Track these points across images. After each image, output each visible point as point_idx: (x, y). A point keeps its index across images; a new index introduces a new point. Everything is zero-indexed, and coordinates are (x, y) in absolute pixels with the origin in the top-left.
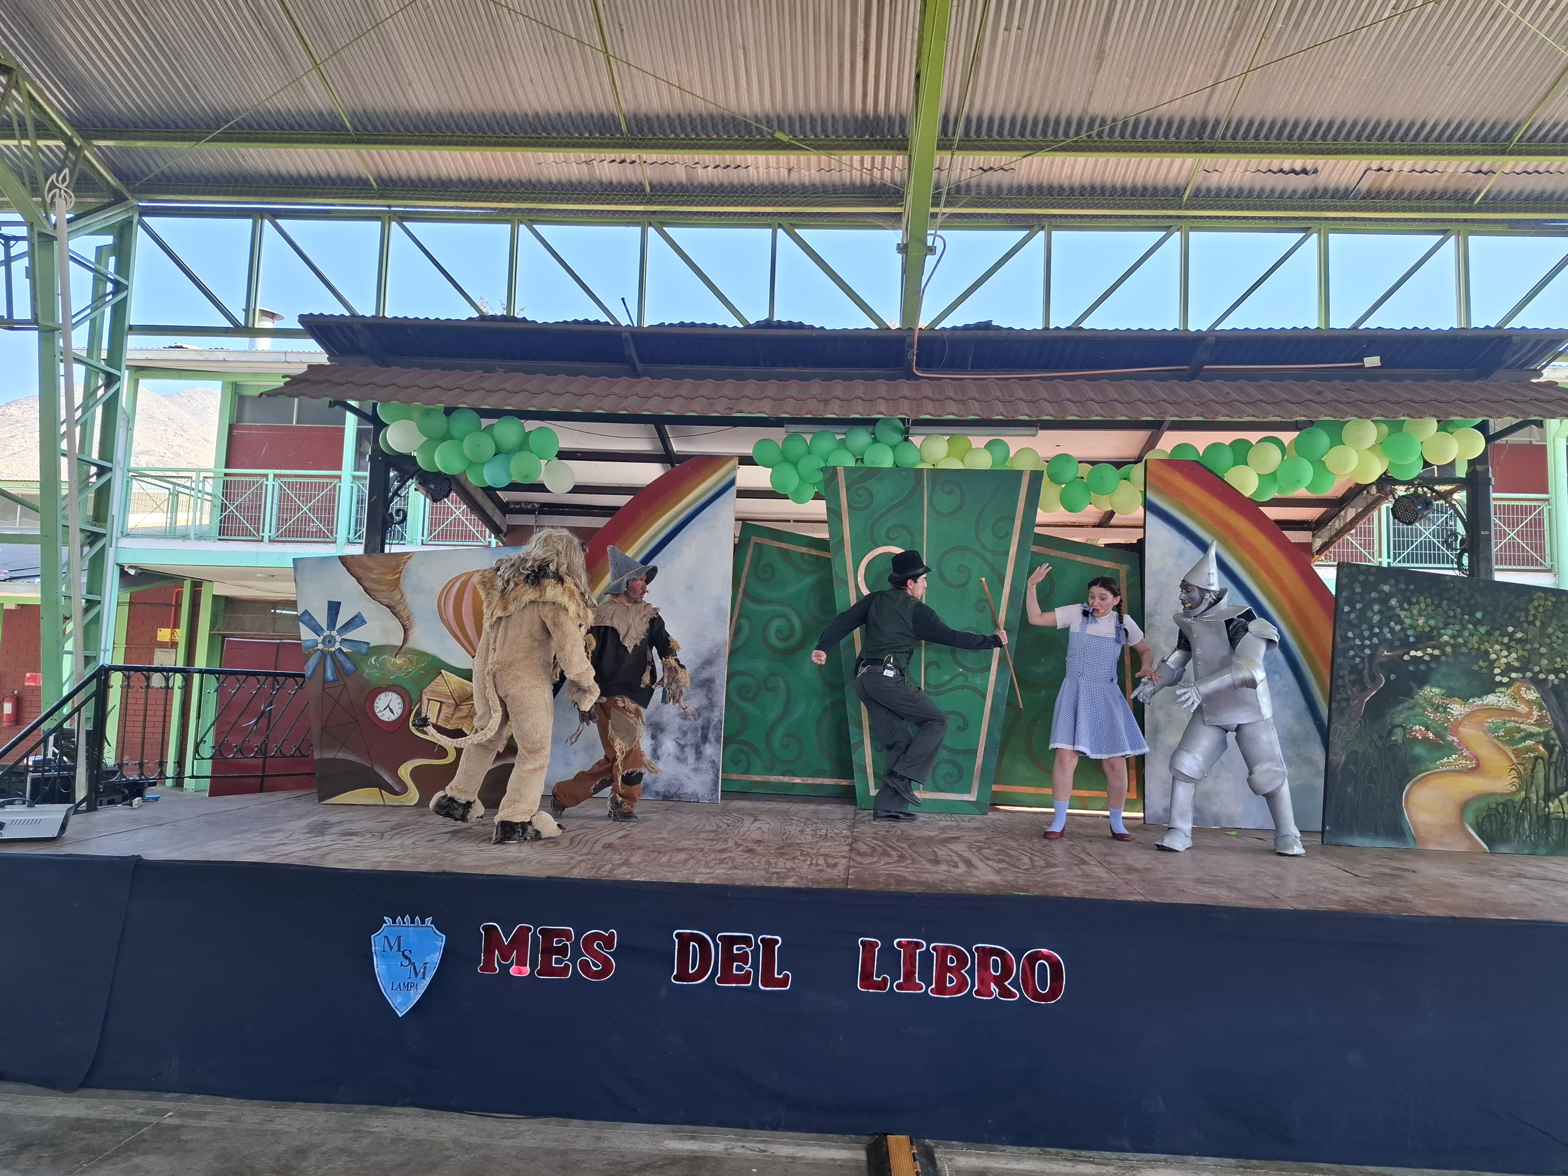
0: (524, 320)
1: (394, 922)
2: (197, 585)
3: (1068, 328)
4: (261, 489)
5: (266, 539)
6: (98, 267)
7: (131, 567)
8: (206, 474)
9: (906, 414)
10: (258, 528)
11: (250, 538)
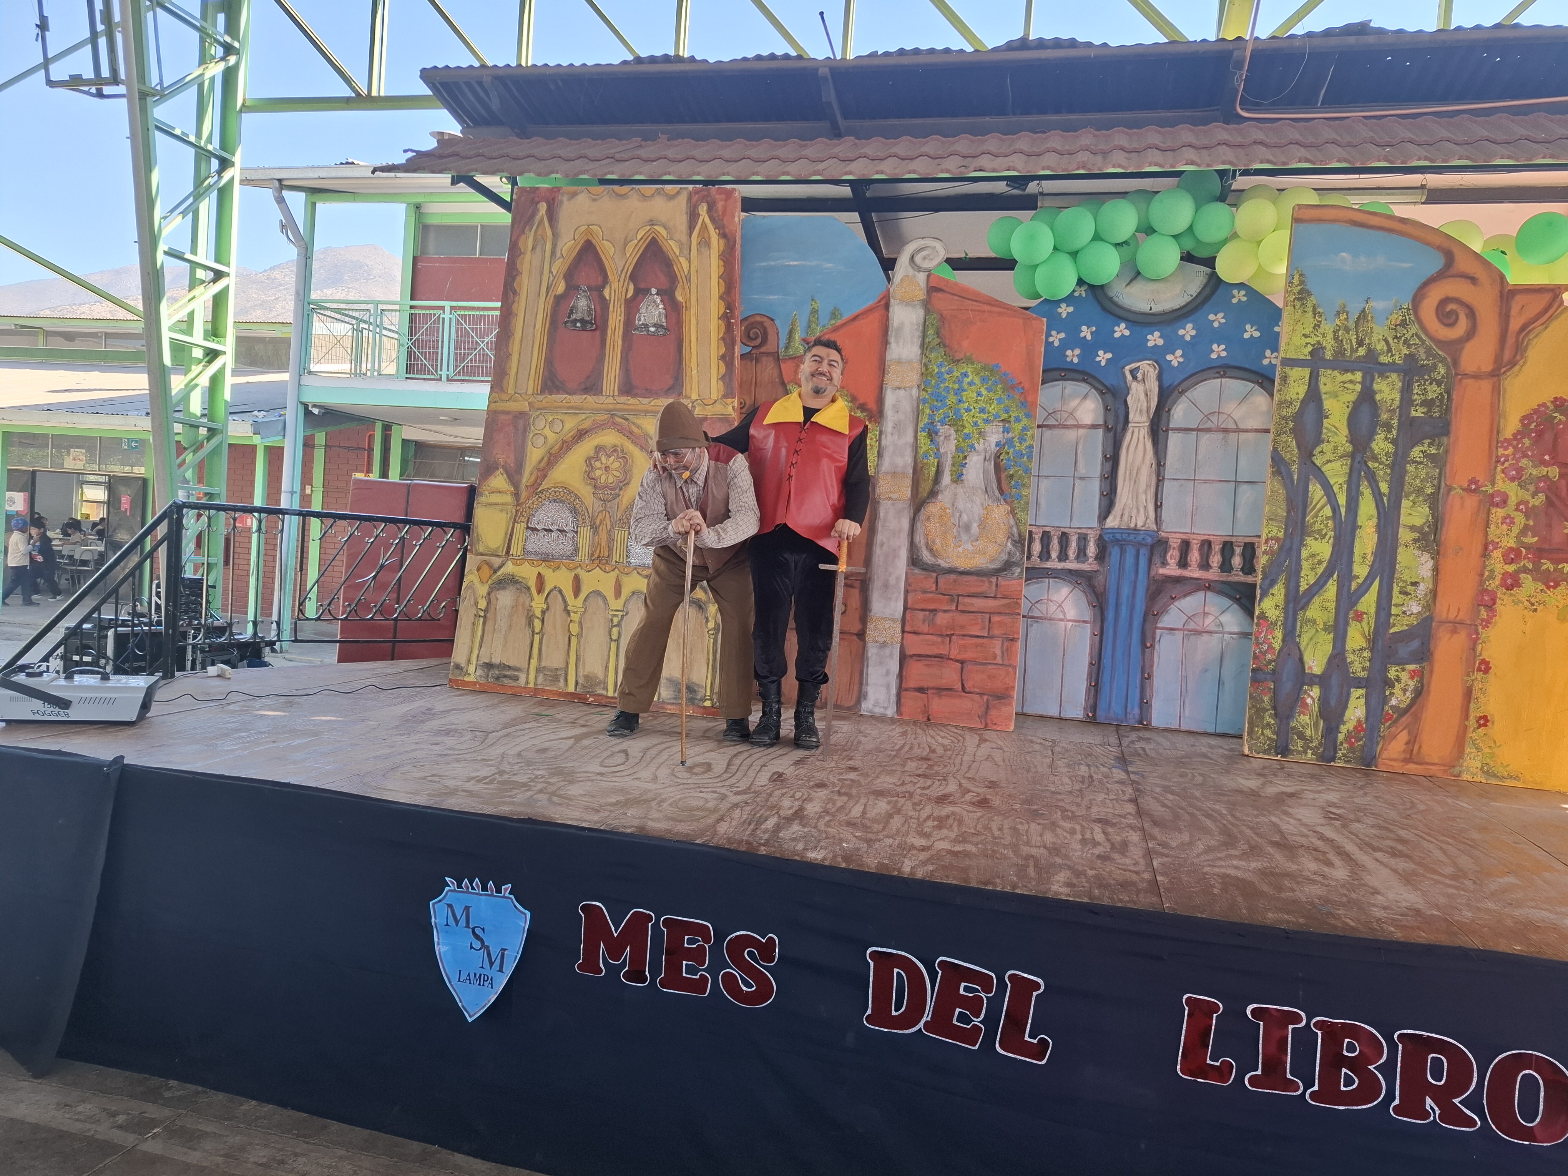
0: (692, 59)
1: (459, 886)
2: (387, 428)
3: (1498, 26)
4: (438, 324)
5: (444, 378)
6: (204, 24)
7: (315, 406)
8: (385, 307)
9: (1230, 163)
10: (437, 365)
11: (428, 377)
